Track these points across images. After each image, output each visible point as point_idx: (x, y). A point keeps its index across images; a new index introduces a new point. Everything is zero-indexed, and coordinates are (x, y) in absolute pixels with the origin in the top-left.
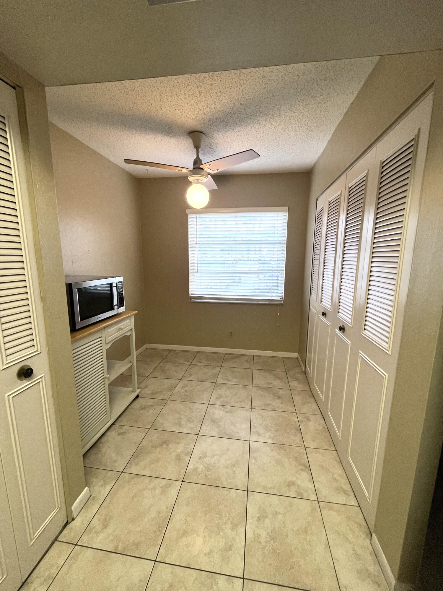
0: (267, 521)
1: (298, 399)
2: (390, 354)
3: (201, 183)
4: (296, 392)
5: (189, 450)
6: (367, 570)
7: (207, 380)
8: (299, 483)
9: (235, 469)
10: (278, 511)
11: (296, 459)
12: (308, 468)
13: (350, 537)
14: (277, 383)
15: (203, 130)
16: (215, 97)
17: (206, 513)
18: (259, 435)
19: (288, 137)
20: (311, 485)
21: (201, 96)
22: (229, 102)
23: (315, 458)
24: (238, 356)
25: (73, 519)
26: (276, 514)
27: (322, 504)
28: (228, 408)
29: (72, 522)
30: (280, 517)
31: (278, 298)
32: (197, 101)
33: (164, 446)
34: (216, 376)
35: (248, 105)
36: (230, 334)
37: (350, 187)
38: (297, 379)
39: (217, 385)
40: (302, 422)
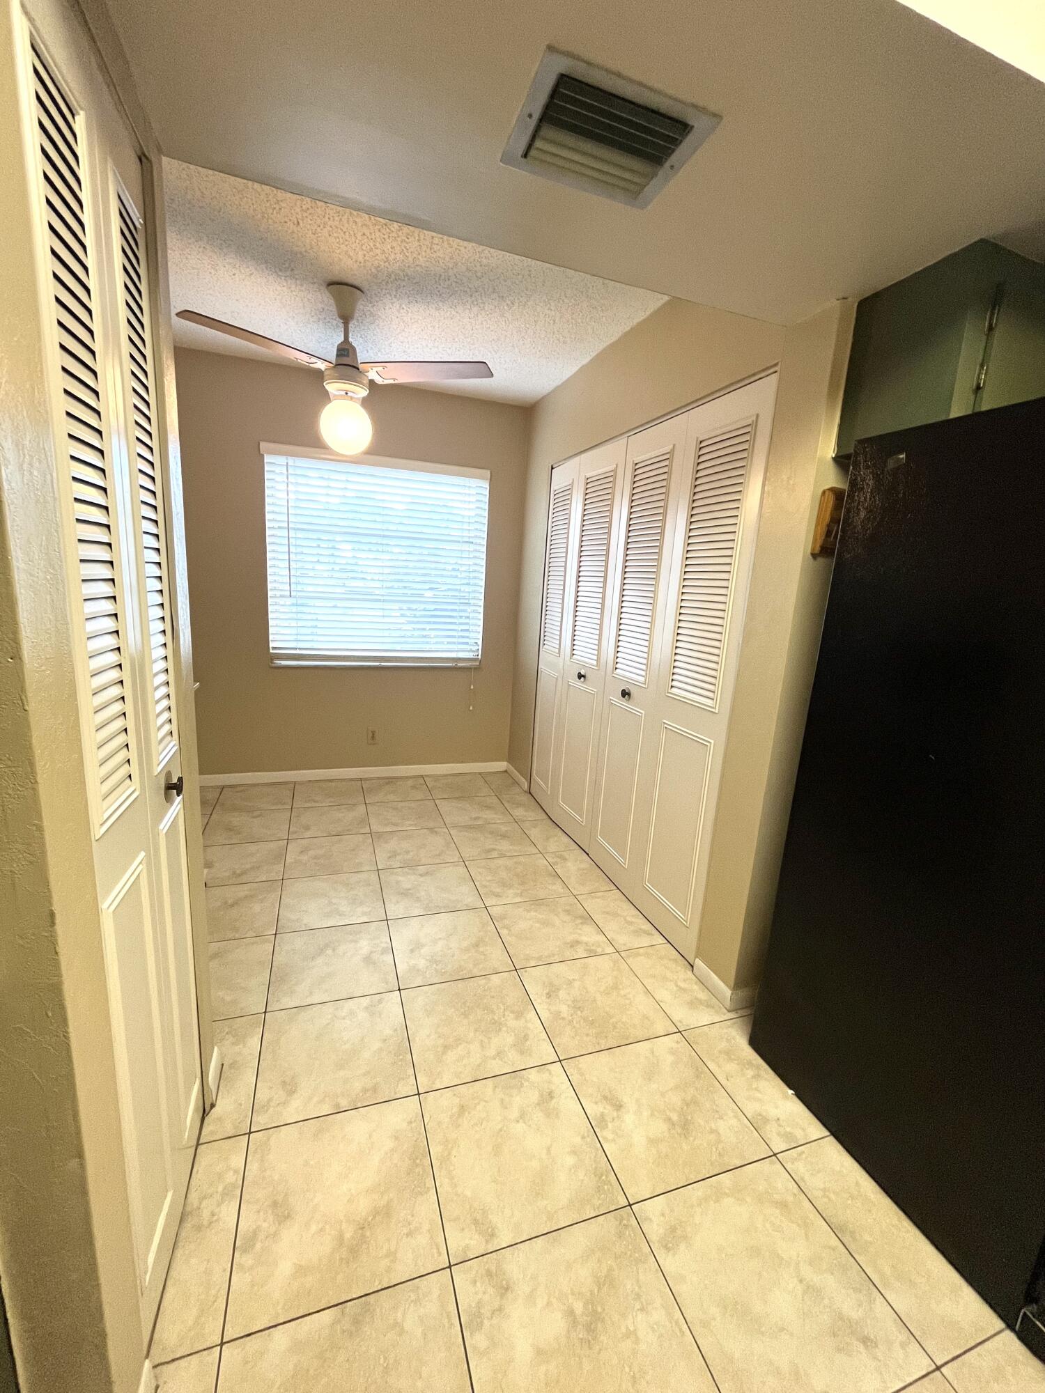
0: (562, 994)
1: (534, 833)
2: (717, 712)
3: (351, 398)
4: (527, 824)
5: (384, 945)
6: (696, 999)
7: (348, 830)
8: (585, 939)
9: (481, 949)
10: (571, 978)
11: (568, 912)
12: (588, 918)
13: (669, 975)
14: (488, 815)
15: (365, 286)
16: (428, 243)
17: (465, 1015)
18: (497, 896)
19: (522, 342)
20: (601, 938)
21: (400, 233)
22: (447, 259)
23: (592, 905)
24: (390, 780)
25: (213, 1106)
26: (570, 983)
27: (622, 954)
28: (422, 869)
29: (213, 1110)
30: (577, 984)
31: (470, 655)
32: (386, 236)
33: (327, 952)
34: (365, 820)
35: (479, 274)
36: (371, 735)
37: (636, 462)
38: (519, 805)
39: (375, 836)
40: (556, 863)
